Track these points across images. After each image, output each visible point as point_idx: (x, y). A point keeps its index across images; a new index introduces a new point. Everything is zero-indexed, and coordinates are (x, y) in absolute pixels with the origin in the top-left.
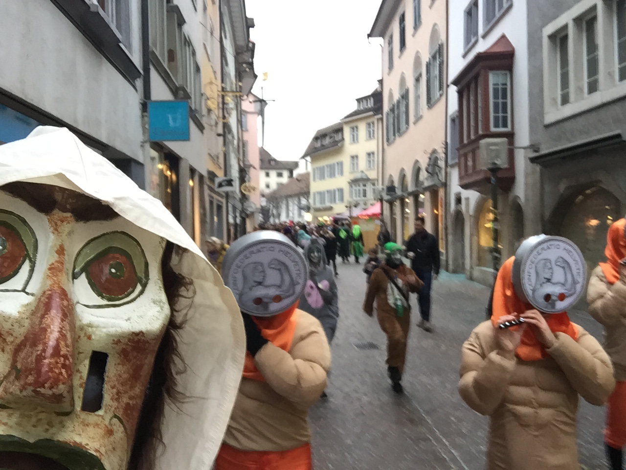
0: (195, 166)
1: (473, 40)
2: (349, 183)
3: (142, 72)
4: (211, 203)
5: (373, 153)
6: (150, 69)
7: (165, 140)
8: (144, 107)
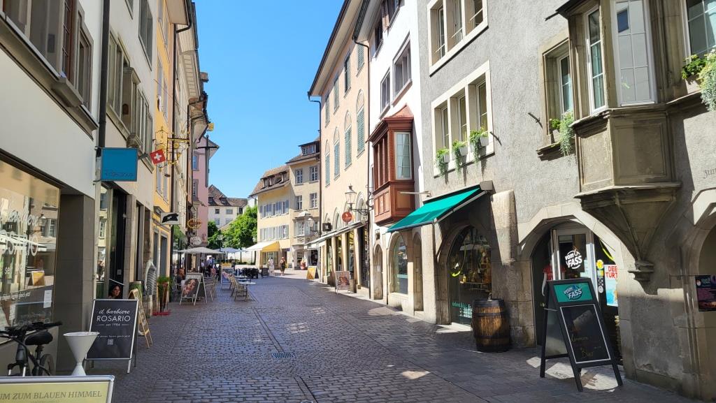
0: (142, 202)
1: (387, 106)
2: (293, 220)
3: (98, 125)
4: (156, 234)
5: (316, 194)
6: (105, 122)
7: (116, 180)
8: (99, 153)
